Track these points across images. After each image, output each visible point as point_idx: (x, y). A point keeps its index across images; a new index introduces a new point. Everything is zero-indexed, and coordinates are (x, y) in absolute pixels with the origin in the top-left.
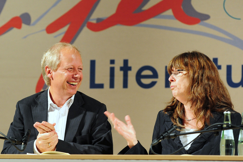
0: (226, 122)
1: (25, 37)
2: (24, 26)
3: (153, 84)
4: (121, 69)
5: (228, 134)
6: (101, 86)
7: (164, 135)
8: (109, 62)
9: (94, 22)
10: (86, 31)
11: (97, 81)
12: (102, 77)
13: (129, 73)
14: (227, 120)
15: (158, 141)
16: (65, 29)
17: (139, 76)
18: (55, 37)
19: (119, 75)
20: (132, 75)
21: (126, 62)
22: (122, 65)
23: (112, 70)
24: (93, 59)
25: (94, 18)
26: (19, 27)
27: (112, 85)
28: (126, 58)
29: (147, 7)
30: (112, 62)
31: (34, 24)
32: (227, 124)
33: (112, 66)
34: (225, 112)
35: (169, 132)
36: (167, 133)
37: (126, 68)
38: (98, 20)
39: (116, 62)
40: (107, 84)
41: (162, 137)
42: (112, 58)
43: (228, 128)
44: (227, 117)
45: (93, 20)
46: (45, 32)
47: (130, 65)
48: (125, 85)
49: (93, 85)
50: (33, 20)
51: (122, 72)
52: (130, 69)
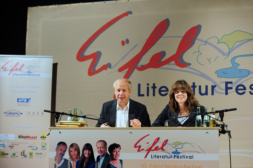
0: (198, 112)
1: (109, 74)
2: (108, 68)
3: (166, 94)
4: (152, 87)
5: (199, 117)
6: (143, 95)
8: (147, 85)
9: (140, 67)
10: (136, 70)
11: (141, 93)
12: (143, 91)
13: (156, 89)
16: (127, 70)
17: (160, 91)
18: (122, 73)
19: (151, 90)
20: (157, 90)
21: (154, 84)
23: (148, 88)
24: (139, 83)
25: (139, 65)
26: (106, 69)
27: (148, 95)
28: (154, 83)
29: (163, 60)
30: (148, 84)
31: (113, 68)
32: (199, 113)
33: (148, 86)
34: (198, 107)
37: (154, 87)
38: (141, 66)
39: (150, 84)
40: (146, 95)
42: (148, 83)
43: (199, 114)
44: (199, 109)
45: (139, 66)
46: (118, 71)
48: (154, 95)
49: (140, 95)
50: (112, 66)
51: (152, 89)
52: (156, 87)
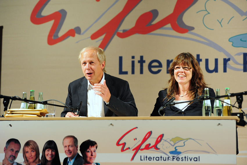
0: (206, 95)
1: (77, 42)
2: (76, 35)
3: (159, 71)
4: (139, 62)
5: (207, 103)
6: (126, 73)
7: (167, 104)
8: (131, 57)
9: (122, 32)
10: (116, 38)
11: (124, 70)
12: (127, 67)
13: (144, 64)
14: (207, 94)
15: (164, 107)
16: (103, 37)
17: (150, 66)
18: (97, 42)
19: (137, 66)
20: (146, 66)
21: (142, 57)
22: (139, 59)
23: (133, 63)
24: (121, 55)
25: (121, 29)
26: (74, 36)
27: (133, 72)
28: (142, 55)
29: (155, 22)
30: (133, 57)
31: (83, 34)
32: (207, 97)
33: (133, 60)
34: (205, 89)
35: (170, 102)
36: (169, 103)
37: (142, 61)
38: (124, 31)
39: (135, 57)
40: (130, 72)
41: (165, 105)
42: (133, 55)
43: (207, 99)
44: (206, 92)
45: (121, 31)
46: (90, 39)
47: (144, 59)
48: (142, 72)
49: (121, 72)
50: (82, 31)
51: (139, 64)
52: (144, 62)
